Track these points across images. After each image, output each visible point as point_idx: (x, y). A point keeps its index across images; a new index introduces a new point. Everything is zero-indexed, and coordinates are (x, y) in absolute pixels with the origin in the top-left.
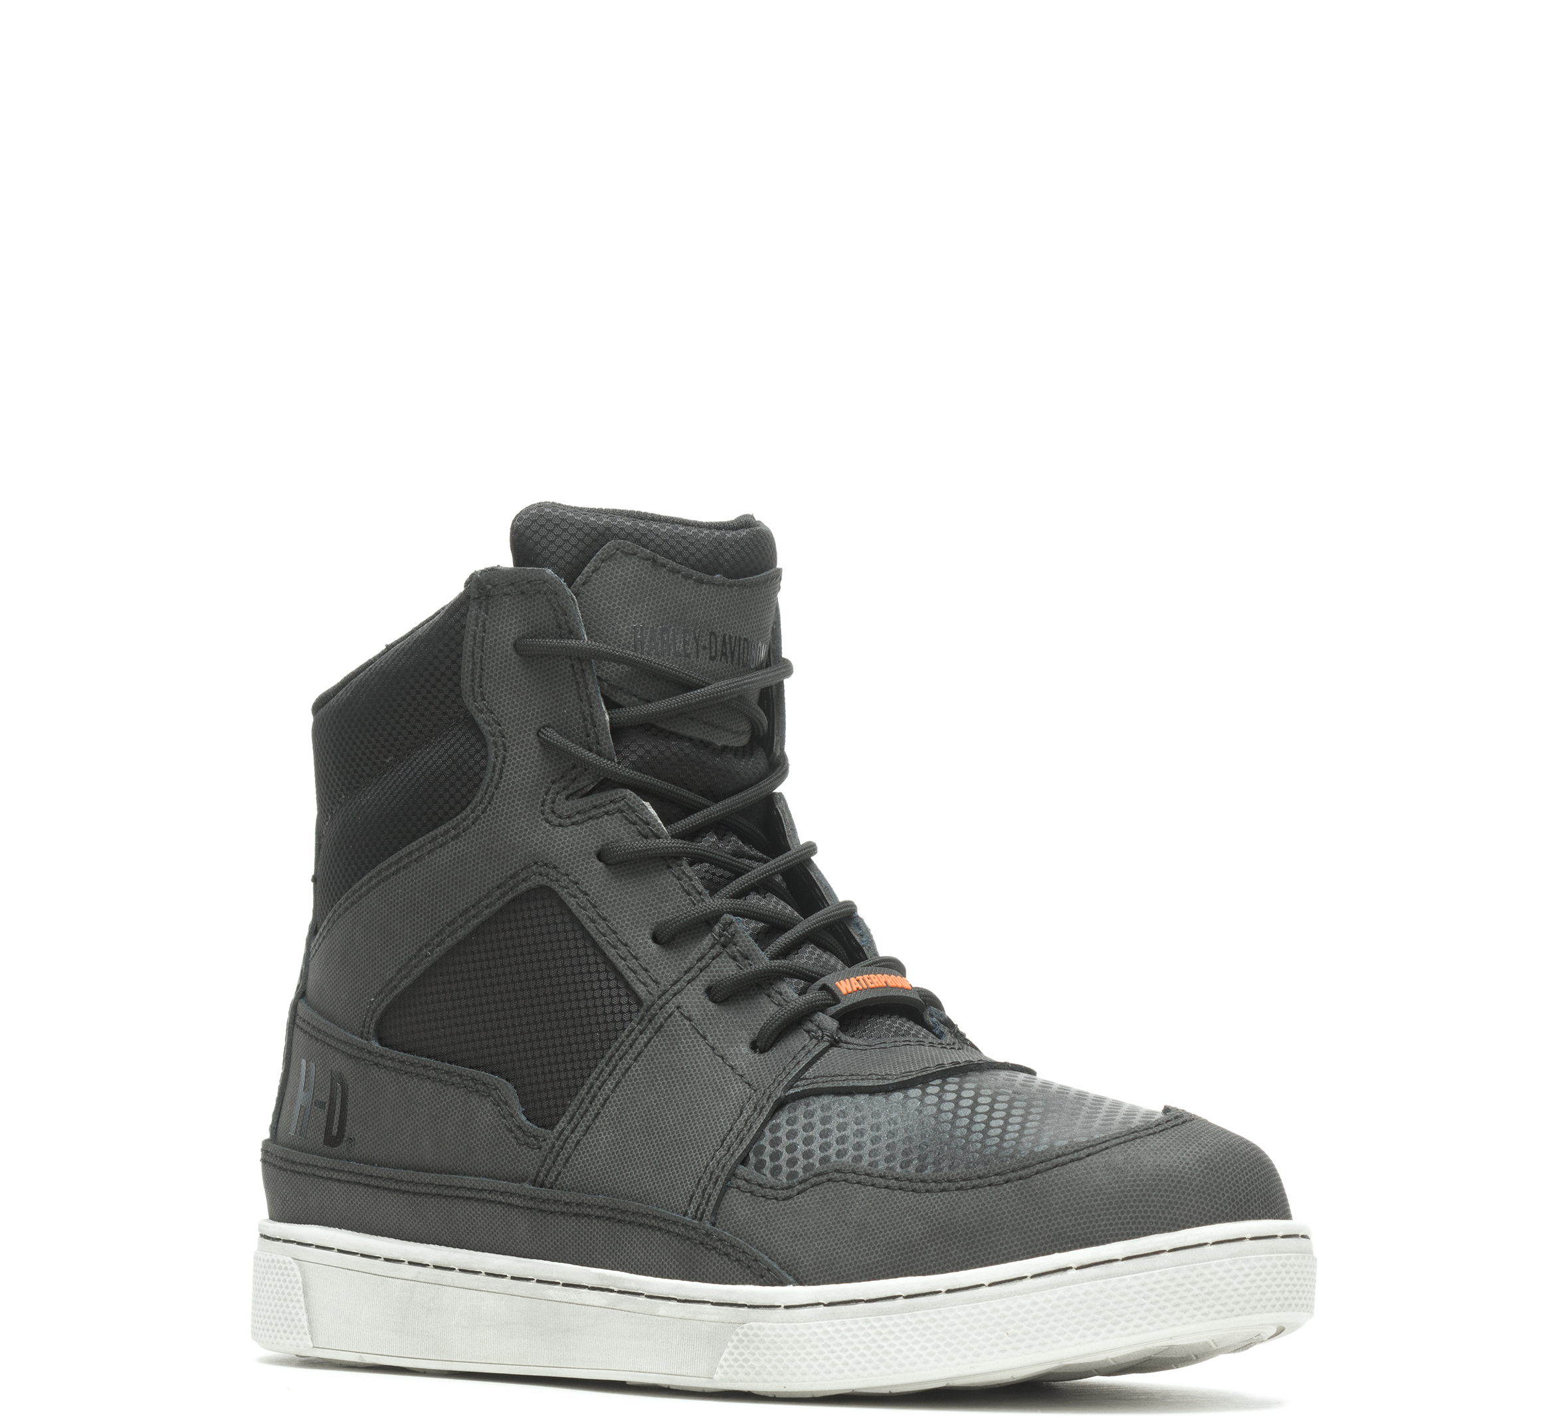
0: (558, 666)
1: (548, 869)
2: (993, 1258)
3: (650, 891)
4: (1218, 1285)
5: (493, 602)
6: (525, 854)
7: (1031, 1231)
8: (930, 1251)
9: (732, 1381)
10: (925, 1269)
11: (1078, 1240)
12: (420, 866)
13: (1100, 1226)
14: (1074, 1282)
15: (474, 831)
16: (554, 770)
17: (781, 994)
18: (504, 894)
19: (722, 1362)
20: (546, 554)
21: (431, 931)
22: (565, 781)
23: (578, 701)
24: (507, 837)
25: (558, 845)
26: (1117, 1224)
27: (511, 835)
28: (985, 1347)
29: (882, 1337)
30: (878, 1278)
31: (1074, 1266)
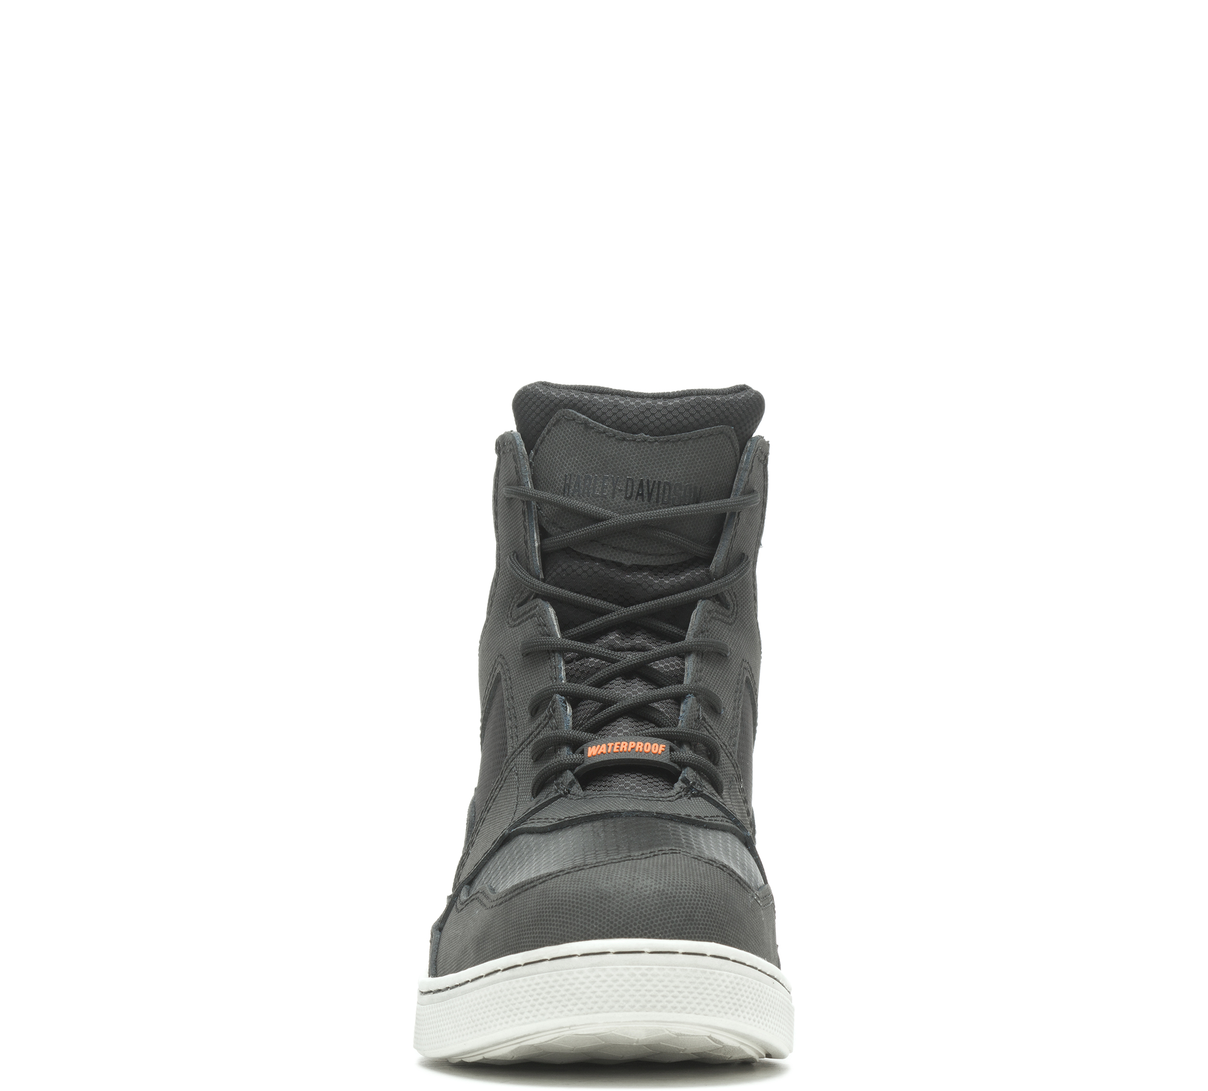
0: (519, 506)
1: (502, 660)
3: (536, 676)
4: (580, 988)
6: (497, 647)
16: (516, 585)
22: (519, 593)
23: (525, 532)
25: (507, 641)
27: (495, 634)
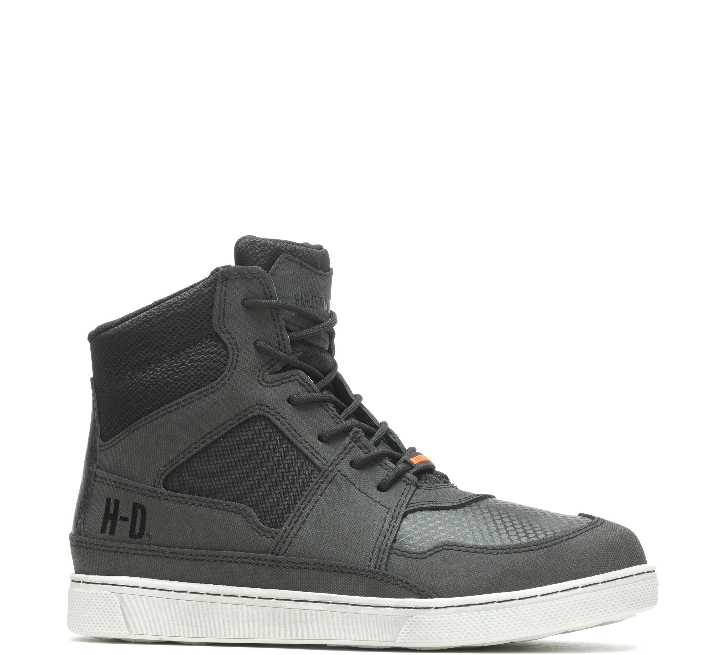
0: (264, 312)
1: (264, 407)
2: (539, 583)
3: (315, 417)
5: (230, 282)
6: (252, 400)
7: (556, 571)
8: (507, 581)
9: (406, 643)
10: (505, 589)
11: (579, 575)
12: (192, 406)
13: (588, 568)
14: (581, 593)
15: (224, 389)
16: (263, 361)
17: (386, 464)
18: (239, 419)
19: (400, 634)
20: (255, 260)
21: (198, 436)
22: (268, 366)
23: (275, 329)
24: (241, 392)
25: (269, 396)
26: (595, 567)
27: (244, 391)
28: (540, 624)
29: (487, 621)
30: (481, 594)
31: (580, 586)
